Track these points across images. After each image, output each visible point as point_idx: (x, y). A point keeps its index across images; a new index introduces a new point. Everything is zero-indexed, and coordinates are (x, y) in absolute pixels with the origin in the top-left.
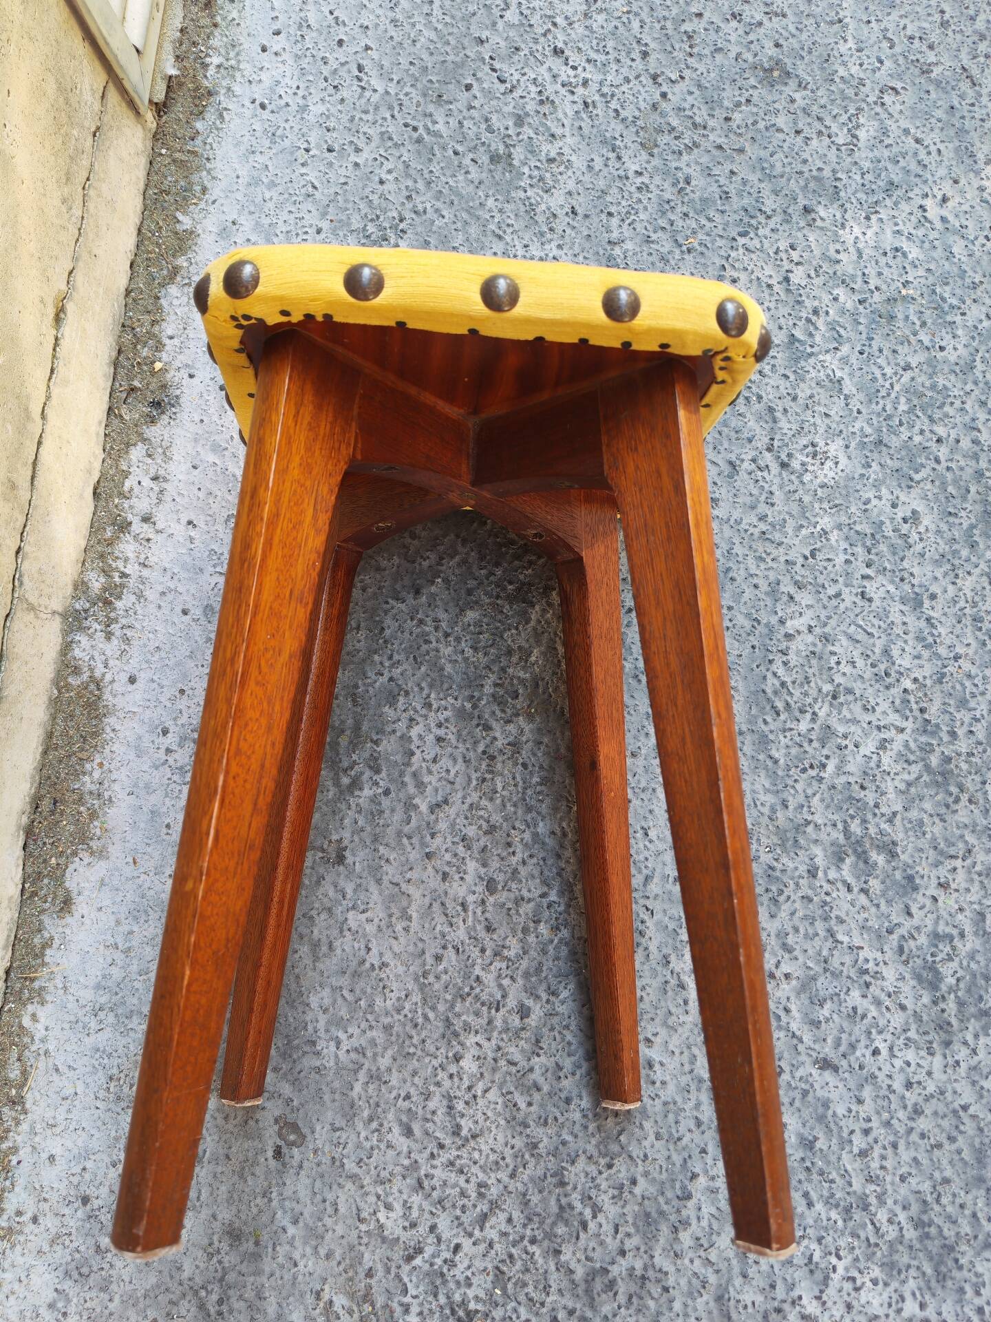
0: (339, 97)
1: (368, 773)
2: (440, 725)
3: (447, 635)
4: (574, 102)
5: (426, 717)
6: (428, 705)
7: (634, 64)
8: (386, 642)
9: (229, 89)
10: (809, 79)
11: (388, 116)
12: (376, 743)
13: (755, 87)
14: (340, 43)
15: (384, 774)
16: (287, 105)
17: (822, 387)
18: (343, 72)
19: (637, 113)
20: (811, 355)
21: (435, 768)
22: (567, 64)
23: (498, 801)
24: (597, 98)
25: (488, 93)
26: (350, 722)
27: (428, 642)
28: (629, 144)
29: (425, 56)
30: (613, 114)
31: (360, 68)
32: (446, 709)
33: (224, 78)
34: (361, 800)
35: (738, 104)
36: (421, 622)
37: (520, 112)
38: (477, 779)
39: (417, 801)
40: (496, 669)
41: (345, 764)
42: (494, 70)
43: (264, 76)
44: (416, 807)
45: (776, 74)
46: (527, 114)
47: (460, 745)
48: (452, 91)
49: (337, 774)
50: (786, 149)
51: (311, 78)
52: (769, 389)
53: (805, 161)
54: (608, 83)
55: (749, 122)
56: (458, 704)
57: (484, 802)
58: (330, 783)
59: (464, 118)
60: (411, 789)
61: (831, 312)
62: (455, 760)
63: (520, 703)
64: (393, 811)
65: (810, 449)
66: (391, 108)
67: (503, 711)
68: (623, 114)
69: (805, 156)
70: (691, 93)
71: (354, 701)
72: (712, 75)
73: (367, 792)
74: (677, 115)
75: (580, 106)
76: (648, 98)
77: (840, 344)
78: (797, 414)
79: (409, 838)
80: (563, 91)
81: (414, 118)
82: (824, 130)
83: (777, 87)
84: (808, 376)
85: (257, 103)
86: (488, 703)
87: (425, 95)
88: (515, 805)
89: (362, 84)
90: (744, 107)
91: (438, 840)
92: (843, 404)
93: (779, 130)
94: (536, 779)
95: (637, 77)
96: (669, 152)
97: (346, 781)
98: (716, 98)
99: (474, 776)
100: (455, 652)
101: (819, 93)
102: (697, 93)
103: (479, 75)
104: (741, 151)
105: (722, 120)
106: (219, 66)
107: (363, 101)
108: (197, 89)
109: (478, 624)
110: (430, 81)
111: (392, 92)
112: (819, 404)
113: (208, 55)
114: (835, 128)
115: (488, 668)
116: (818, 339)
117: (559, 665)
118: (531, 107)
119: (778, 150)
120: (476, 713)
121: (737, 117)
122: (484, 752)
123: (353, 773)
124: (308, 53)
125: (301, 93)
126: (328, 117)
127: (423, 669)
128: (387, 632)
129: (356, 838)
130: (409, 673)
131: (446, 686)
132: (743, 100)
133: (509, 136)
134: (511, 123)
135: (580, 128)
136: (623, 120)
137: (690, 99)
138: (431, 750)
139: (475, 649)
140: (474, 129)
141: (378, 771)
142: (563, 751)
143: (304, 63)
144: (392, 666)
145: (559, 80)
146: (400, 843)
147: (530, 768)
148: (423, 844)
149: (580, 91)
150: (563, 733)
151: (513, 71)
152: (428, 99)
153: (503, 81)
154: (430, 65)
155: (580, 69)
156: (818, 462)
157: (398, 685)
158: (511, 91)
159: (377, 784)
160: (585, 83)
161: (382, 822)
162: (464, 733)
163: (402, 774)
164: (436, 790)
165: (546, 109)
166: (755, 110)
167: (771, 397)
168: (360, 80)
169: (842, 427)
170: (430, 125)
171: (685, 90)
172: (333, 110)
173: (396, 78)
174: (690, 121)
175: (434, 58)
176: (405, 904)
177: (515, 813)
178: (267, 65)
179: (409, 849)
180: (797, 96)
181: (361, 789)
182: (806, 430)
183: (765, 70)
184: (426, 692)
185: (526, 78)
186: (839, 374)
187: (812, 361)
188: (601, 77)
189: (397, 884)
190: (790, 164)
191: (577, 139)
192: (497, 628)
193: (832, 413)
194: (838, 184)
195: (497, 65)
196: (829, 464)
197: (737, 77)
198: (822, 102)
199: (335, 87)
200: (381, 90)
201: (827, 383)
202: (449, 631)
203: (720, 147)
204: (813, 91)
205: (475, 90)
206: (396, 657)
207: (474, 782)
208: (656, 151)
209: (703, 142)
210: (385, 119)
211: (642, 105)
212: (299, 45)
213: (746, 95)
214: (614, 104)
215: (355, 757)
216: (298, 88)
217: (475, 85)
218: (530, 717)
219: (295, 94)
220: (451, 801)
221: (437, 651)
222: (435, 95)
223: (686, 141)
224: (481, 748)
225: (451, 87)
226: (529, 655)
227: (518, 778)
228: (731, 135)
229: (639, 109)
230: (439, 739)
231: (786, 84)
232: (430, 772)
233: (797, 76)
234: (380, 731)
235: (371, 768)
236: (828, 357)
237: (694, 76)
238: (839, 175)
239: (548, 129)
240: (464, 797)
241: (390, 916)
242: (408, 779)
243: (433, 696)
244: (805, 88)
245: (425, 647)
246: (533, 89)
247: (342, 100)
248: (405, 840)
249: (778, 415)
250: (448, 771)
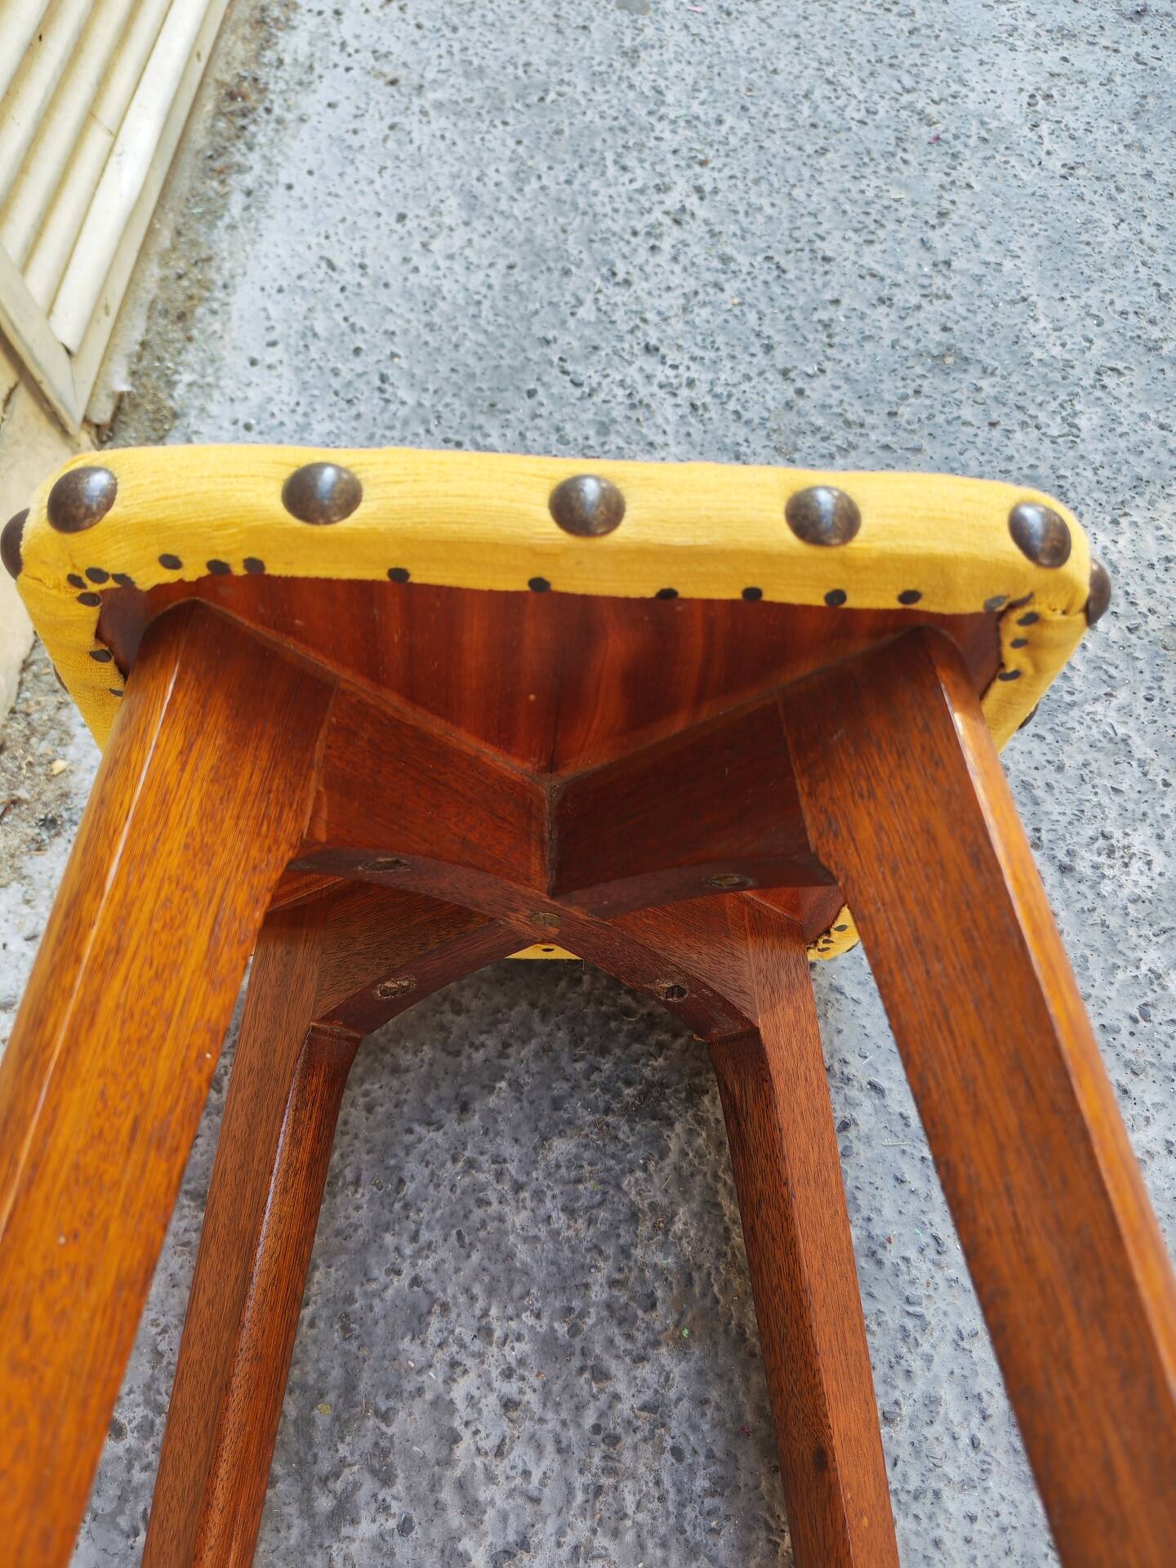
0: (353, 411)
1: (369, 1485)
2: (508, 1374)
3: (518, 1187)
4: (677, 406)
5: (480, 1356)
6: (485, 1332)
7: (755, 360)
8: (406, 1206)
9: (202, 410)
10: (996, 364)
11: (421, 431)
12: (386, 1417)
13: (924, 376)
14: (357, 351)
15: (399, 1487)
16: (282, 424)
17: (1100, 750)
18: (360, 384)
19: (765, 414)
20: (1072, 705)
21: (500, 1468)
22: (664, 363)
23: (629, 1537)
24: (708, 399)
25: (559, 400)
26: (336, 1373)
27: (483, 1203)
28: (759, 450)
29: (471, 361)
30: (731, 417)
31: (383, 378)
32: (519, 1338)
33: (196, 397)
34: (354, 1548)
35: (905, 397)
36: (471, 1164)
37: (606, 420)
38: (586, 1489)
39: (465, 1545)
40: (609, 1249)
41: (324, 1467)
42: (565, 372)
43: (251, 393)
44: (464, 1559)
45: (949, 360)
46: (614, 421)
47: (549, 1415)
48: (509, 398)
49: (307, 1489)
50: (980, 445)
51: (316, 392)
52: (1017, 756)
53: (1010, 458)
54: (722, 381)
55: (923, 416)
56: (542, 1326)
57: (602, 1541)
58: (292, 1510)
59: (527, 429)
60: (455, 1519)
61: (1089, 645)
62: (539, 1448)
63: (663, 1317)
65: (1101, 842)
66: (425, 421)
67: (629, 1337)
68: (746, 415)
69: (1009, 451)
70: (837, 388)
71: (345, 1329)
72: (863, 366)
73: (366, 1528)
74: (821, 414)
75: (687, 410)
76: (778, 396)
77: (1114, 688)
78: (1069, 791)
80: (661, 394)
81: (457, 432)
82: (1028, 420)
83: (953, 375)
84: (1074, 736)
85: (241, 424)
86: (600, 1321)
87: (472, 405)
88: (664, 1545)
89: (387, 396)
90: (912, 400)
92: (1138, 774)
93: (966, 423)
94: (701, 1483)
95: (761, 373)
96: (815, 456)
97: (324, 1503)
98: (872, 391)
99: (579, 1481)
100: (535, 1220)
101: (1014, 379)
102: (845, 387)
103: (545, 379)
104: (918, 450)
105: (884, 416)
106: (190, 385)
107: (387, 416)
108: (158, 410)
109: (575, 1162)
110: (480, 389)
111: (427, 403)
112: (1100, 775)
113: (176, 372)
114: (1043, 418)
115: (596, 1249)
116: (1077, 682)
117: (727, 1238)
118: (618, 412)
119: (970, 446)
120: (577, 1343)
121: (905, 412)
122: (597, 1429)
123: (339, 1486)
124: (313, 365)
125: (300, 410)
126: (338, 436)
127: (475, 1257)
128: (410, 1188)
130: (449, 1267)
131: (517, 1290)
132: (910, 392)
133: (590, 447)
134: (591, 432)
135: (689, 434)
136: (748, 422)
137: (836, 395)
138: (493, 1428)
139: (570, 1212)
140: (541, 440)
141: (387, 1480)
142: (749, 1417)
143: (307, 376)
144: (418, 1254)
145: (656, 382)
147: (689, 1459)
149: (684, 392)
150: (746, 1378)
151: (591, 373)
152: (477, 409)
153: (577, 384)
154: (478, 371)
155: (682, 369)
156: (1119, 863)
157: (428, 1293)
158: (590, 395)
159: (385, 1508)
160: (691, 383)
162: (556, 1388)
163: (435, 1485)
164: (504, 1517)
165: (640, 413)
166: (928, 402)
167: (1022, 767)
168: (381, 390)
169: (1144, 807)
170: (479, 439)
171: (828, 384)
172: (344, 427)
173: (431, 388)
174: (841, 420)
175: (484, 363)
178: (255, 380)
180: (983, 383)
181: (354, 1522)
182: (1088, 814)
183: (934, 357)
184: (480, 1304)
185: (609, 380)
186: (1121, 730)
187: (1075, 713)
188: (711, 376)
190: (990, 462)
191: (685, 447)
192: (609, 1170)
193: (1124, 787)
194: (1062, 483)
195: (569, 367)
196: (1136, 865)
197: (897, 366)
198: (1020, 389)
199: (349, 401)
200: (411, 400)
201: (1105, 743)
202: (522, 1179)
203: (887, 447)
204: (1003, 377)
205: (541, 395)
206: (425, 1236)
207: (580, 1497)
208: (796, 456)
209: (861, 441)
210: (417, 435)
211: (771, 405)
212: (301, 357)
213: (914, 385)
214: (732, 405)
215: (343, 1450)
216: (298, 404)
217: (541, 391)
218: (681, 1347)
219: (293, 411)
220: (534, 1540)
221: (501, 1219)
222: (486, 404)
223: (839, 442)
224: (590, 1418)
225: (508, 395)
226: (670, 1220)
227: (667, 1483)
228: (900, 433)
229: (769, 410)
230: (508, 1404)
231: (965, 371)
232: (491, 1478)
233: (979, 361)
234: (394, 1392)
235: (374, 1472)
236: (1099, 708)
237: (838, 368)
238: (1062, 472)
239: (643, 437)
240: (561, 1532)
242: (447, 1495)
243: (494, 1312)
244: (993, 374)
245: (478, 1214)
246: (620, 393)
247: (358, 416)
249: (1039, 793)
250: (526, 1474)
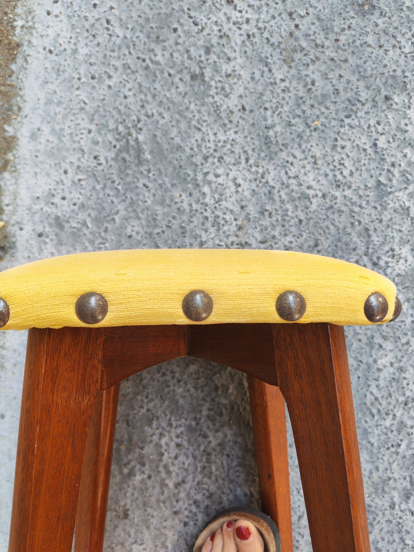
0: (96, 42)
1: (138, 467)
2: (178, 436)
3: (179, 381)
4: (241, 35)
5: (169, 432)
6: (170, 425)
7: (277, 6)
8: (144, 387)
9: (29, 42)
10: (387, 9)
11: (127, 52)
12: (142, 448)
13: (353, 17)
14: (95, 5)
15: (147, 466)
16: (65, 50)
17: (398, 213)
18: (97, 25)
19: (280, 40)
20: (390, 193)
21: (176, 462)
22: (235, 9)
23: (213, 478)
24: (255, 30)
25: (188, 33)
26: (126, 437)
27: (168, 386)
28: (277, 61)
29: (147, 10)
30: (265, 41)
31: (108, 22)
32: (181, 426)
33: (26, 34)
34: (135, 482)
35: (343, 30)
36: (164, 374)
37: (208, 45)
38: (201, 467)
39: (167, 482)
40: (208, 399)
41: (125, 461)
42: (191, 17)
43: (50, 32)
44: (167, 485)
45: (366, 7)
46: (212, 46)
47: (190, 447)
48: (165, 33)
49: (120, 467)
50: (373, 58)
51: (78, 31)
52: (365, 216)
53: (385, 66)
54: (262, 20)
55: (351, 41)
56: (188, 423)
57: (206, 480)
58: (116, 473)
59: (174, 51)
60: (163, 475)
61: (402, 164)
62: (187, 457)
63: (226, 418)
64: (154, 487)
65: (390, 253)
66: (128, 47)
67: (214, 425)
68: (272, 40)
69: (385, 62)
70: (313, 24)
71: (128, 424)
72: (327, 11)
73: (138, 477)
74: (305, 39)
75: (245, 37)
76: (287, 29)
77: (408, 184)
78: (382, 231)
79: (164, 502)
80: (234, 28)
81: (143, 53)
82: (396, 44)
83: (367, 17)
84: (389, 207)
85: (47, 49)
86: (205, 420)
87: (149, 37)
88: (223, 480)
89: (110, 32)
90: (347, 32)
91: (181, 503)
92: (410, 223)
93: (369, 46)
94: (235, 463)
95: (280, 15)
96: (301, 65)
97: (126, 471)
98: (329, 26)
99: (199, 465)
100: (185, 391)
101: (394, 19)
102: (317, 23)
103: (182, 21)
104: (346, 61)
105: (333, 41)
106: (22, 27)
107: (111, 43)
108: (10, 44)
109: (197, 372)
110: (152, 28)
111: (129, 36)
112: (395, 224)
113: (15, 20)
114: (403, 43)
115: (204, 400)
116: (395, 182)
117: (245, 394)
118: (214, 41)
119: (369, 59)
120: (198, 428)
121: (343, 38)
122: (204, 451)
123: (129, 466)
124: (76, 14)
125: (73, 41)
126: (90, 56)
127: (166, 403)
128: (145, 382)
129: (134, 504)
130: (158, 406)
131: (180, 412)
132: (346, 27)
133: (202, 61)
134: (202, 52)
135: (246, 52)
136: (272, 45)
137: (313, 27)
138: (174, 451)
139: (196, 388)
140: (180, 58)
141: (143, 465)
142: (250, 446)
143: (74, 21)
144: (148, 402)
145: (232, 21)
146: (159, 506)
147: (231, 457)
148: (172, 506)
149: (245, 27)
150: (249, 435)
151: (202, 17)
152: (151, 39)
153: (196, 24)
154: (151, 17)
155: (244, 12)
156: (395, 261)
157: (153, 414)
158: (202, 31)
159: (143, 472)
160: (248, 21)
161: (148, 494)
162: (192, 440)
163: (157, 466)
164: (178, 475)
165: (224, 41)
166: (353, 33)
167: (366, 221)
168: (108, 29)
169: (409, 237)
170: (153, 57)
171: (310, 22)
172: (93, 51)
173: (130, 27)
174: (314, 43)
175: (153, 12)
176: (163, 539)
177: (224, 484)
178: (51, 24)
179: (164, 509)
180: (380, 22)
181: (135, 476)
182: (388, 241)
183: (359, 5)
184: (168, 417)
185: (210, 21)
186: (407, 204)
187: (391, 196)
188: (257, 16)
189: (159, 529)
190: (376, 68)
191: (244, 59)
192: (208, 374)
193: (403, 229)
194: (406, 80)
195: (192, 14)
196: (402, 261)
197: (342, 11)
198: (396, 24)
199: (94, 36)
200: (121, 35)
201: (400, 210)
202: (180, 378)
203: (332, 59)
204: (389, 18)
205: (180, 32)
206: (150, 396)
207: (199, 469)
208: (293, 64)
209: (322, 56)
210: (125, 55)
211: (284, 34)
212: (70, 9)
213: (348, 23)
214: (266, 35)
215: (130, 457)
216: (71, 38)
217: (179, 29)
218: (230, 426)
219: (69, 42)
220: (186, 480)
221: (174, 391)
222: (155, 37)
223: (312, 57)
224: (202, 448)
225: (165, 30)
226: (227, 389)
227: (225, 463)
228: (339, 51)
229: (282, 37)
230: (178, 445)
231: (373, 14)
233: (380, 8)
234: (144, 441)
235: (140, 463)
236: (400, 194)
237: (315, 12)
238: (407, 74)
239: (226, 54)
240: (194, 478)
241: (156, 546)
242: (161, 469)
243: (173, 419)
244: (385, 16)
245: (167, 390)
246: (216, 28)
247: (98, 44)
248: (162, 505)
249: (371, 232)
250: (184, 463)
